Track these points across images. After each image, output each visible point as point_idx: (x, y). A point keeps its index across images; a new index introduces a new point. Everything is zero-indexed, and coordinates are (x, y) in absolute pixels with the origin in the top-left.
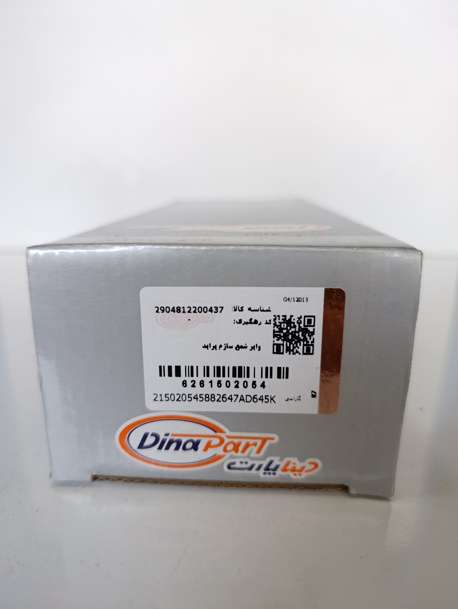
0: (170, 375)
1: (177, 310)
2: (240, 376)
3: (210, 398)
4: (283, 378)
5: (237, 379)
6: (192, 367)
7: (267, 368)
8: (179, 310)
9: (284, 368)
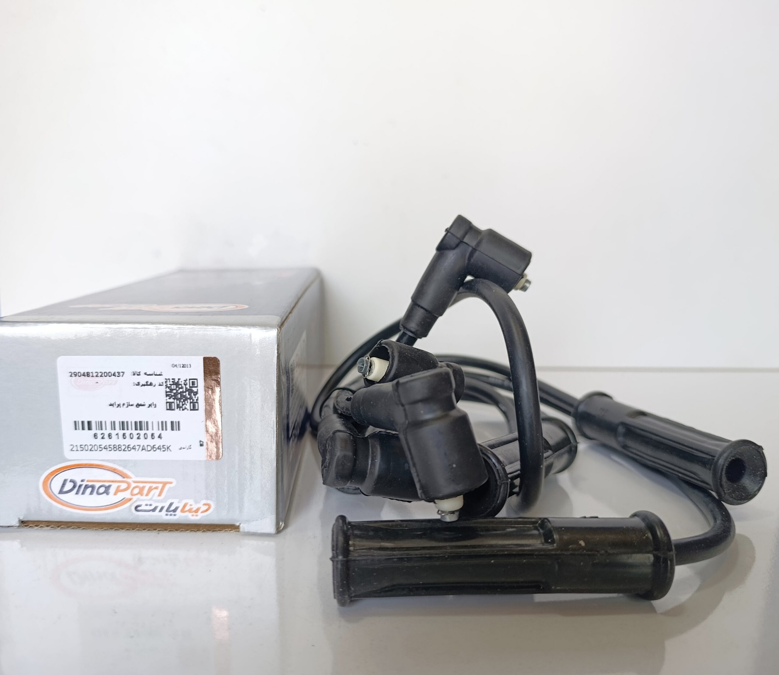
0: (83, 429)
1: (87, 374)
2: (141, 429)
3: (117, 448)
4: (176, 430)
5: (138, 431)
6: (101, 422)
7: (162, 422)
8: (88, 375)
9: (176, 422)
